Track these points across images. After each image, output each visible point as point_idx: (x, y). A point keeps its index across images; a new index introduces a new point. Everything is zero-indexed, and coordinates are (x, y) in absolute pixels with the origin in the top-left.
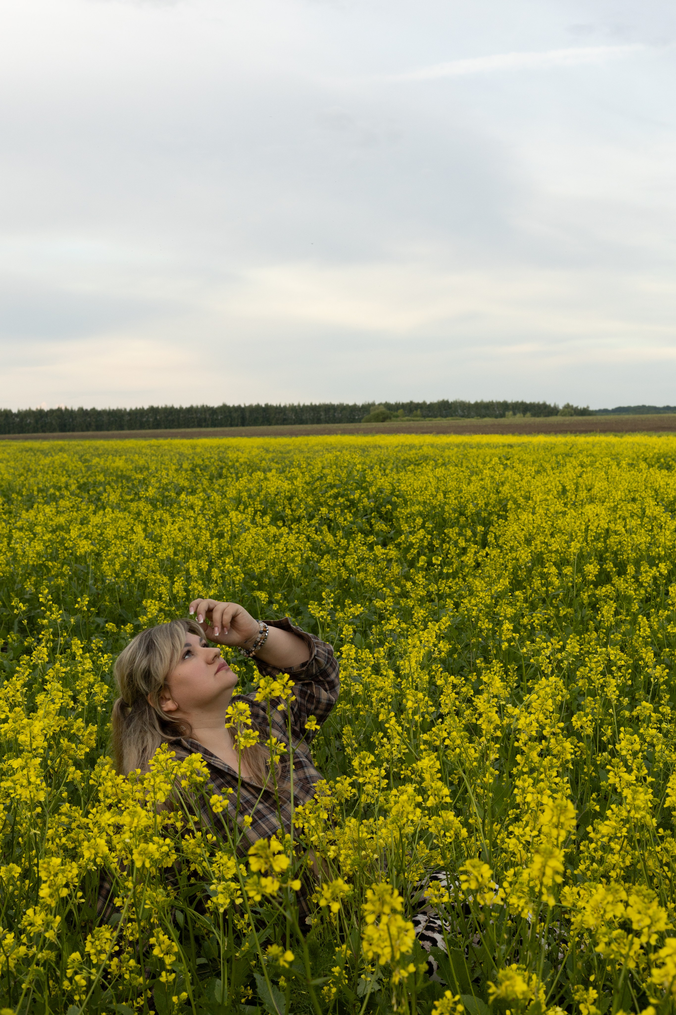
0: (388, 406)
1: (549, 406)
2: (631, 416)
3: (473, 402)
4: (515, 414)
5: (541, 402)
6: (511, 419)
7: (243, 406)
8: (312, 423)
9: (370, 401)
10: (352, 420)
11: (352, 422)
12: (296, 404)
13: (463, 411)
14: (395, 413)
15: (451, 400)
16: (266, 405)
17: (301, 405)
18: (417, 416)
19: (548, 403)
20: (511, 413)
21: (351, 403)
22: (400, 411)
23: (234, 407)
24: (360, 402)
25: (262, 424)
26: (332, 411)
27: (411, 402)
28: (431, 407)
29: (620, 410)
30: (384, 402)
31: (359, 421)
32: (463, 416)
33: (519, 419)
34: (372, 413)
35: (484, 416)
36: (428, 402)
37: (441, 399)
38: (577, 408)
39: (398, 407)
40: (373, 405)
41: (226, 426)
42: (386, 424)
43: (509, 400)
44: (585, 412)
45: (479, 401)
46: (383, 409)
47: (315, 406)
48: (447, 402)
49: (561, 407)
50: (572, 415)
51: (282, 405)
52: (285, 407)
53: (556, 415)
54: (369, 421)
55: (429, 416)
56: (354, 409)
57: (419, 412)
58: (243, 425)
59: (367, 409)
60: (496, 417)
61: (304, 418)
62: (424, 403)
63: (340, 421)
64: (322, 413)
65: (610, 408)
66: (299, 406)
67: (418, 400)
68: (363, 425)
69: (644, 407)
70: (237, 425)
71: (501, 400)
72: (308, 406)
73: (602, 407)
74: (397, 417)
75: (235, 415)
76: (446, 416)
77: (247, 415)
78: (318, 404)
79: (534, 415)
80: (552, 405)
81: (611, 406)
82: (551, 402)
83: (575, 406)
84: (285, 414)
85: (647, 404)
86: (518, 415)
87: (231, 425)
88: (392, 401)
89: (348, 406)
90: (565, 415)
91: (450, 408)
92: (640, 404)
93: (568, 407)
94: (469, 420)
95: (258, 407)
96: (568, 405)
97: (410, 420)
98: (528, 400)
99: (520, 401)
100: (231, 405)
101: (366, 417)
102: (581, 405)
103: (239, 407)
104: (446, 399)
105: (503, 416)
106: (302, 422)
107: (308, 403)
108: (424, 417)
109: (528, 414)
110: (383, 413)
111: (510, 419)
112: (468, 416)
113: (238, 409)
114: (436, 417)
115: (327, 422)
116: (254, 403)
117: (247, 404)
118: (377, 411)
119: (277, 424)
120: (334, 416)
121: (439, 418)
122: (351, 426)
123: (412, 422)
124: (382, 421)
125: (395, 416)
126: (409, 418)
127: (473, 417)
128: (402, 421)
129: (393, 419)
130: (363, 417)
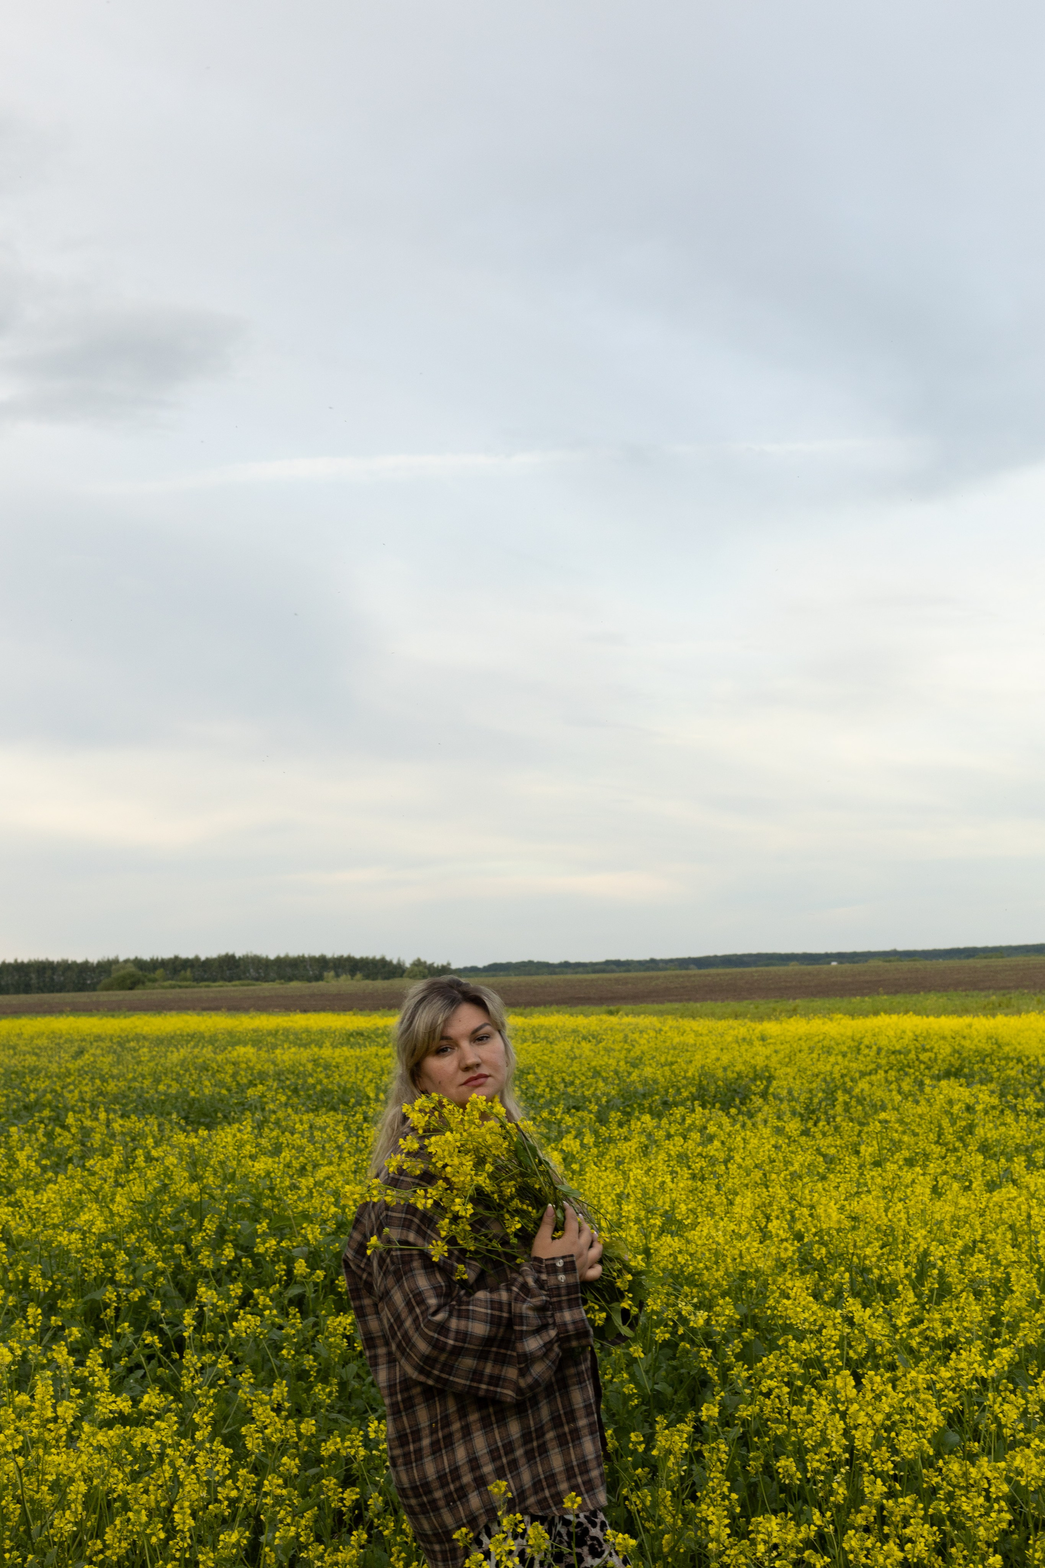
0: (138, 963)
1: (391, 963)
2: (514, 979)
3: (272, 957)
4: (337, 976)
5: (378, 957)
6: (334, 982)
8: (17, 992)
9: (112, 957)
10: (81, 987)
11: (80, 990)
13: (257, 971)
14: (152, 976)
15: (239, 954)
18: (185, 979)
19: (388, 958)
20: (332, 973)
21: (80, 960)
22: (160, 972)
24: (94, 957)
26: (49, 973)
27: (176, 958)
28: (208, 963)
29: (495, 969)
30: (132, 957)
31: (93, 988)
32: (257, 979)
33: (346, 983)
34: (114, 975)
35: (290, 979)
36: (203, 958)
37: (223, 953)
38: (431, 965)
39: (155, 965)
40: (116, 962)
42: (137, 994)
43: (329, 955)
45: (282, 955)
46: (132, 969)
47: (22, 964)
48: (233, 957)
49: (408, 963)
53: (401, 976)
54: (108, 988)
55: (203, 980)
56: (84, 968)
57: (188, 973)
59: (106, 967)
60: (309, 980)
61: (3, 983)
62: (197, 959)
63: (61, 988)
64: (33, 976)
67: (187, 953)
68: (99, 995)
69: (531, 963)
71: (317, 954)
72: (10, 965)
73: (469, 964)
74: (154, 980)
76: (230, 980)
78: (26, 960)
79: (367, 977)
80: (395, 962)
81: (481, 963)
82: (393, 957)
83: (429, 962)
85: (536, 959)
86: (343, 977)
88: (146, 956)
89: (74, 964)
90: (413, 976)
91: (238, 967)
92: (526, 959)
93: (418, 963)
94: (266, 985)
96: (419, 960)
97: (173, 987)
98: (357, 955)
99: (345, 955)
101: (105, 981)
102: (438, 961)
104: (231, 953)
105: (319, 978)
107: (10, 960)
108: (196, 980)
109: (359, 976)
110: (131, 975)
111: (333, 984)
112: (266, 979)
114: (215, 981)
115: (41, 990)
118: (122, 972)
120: (52, 979)
121: (220, 983)
122: (82, 997)
123: (178, 990)
124: (131, 989)
125: (150, 980)
126: (173, 982)
127: (273, 981)
128: (163, 987)
129: (148, 984)
130: (98, 983)
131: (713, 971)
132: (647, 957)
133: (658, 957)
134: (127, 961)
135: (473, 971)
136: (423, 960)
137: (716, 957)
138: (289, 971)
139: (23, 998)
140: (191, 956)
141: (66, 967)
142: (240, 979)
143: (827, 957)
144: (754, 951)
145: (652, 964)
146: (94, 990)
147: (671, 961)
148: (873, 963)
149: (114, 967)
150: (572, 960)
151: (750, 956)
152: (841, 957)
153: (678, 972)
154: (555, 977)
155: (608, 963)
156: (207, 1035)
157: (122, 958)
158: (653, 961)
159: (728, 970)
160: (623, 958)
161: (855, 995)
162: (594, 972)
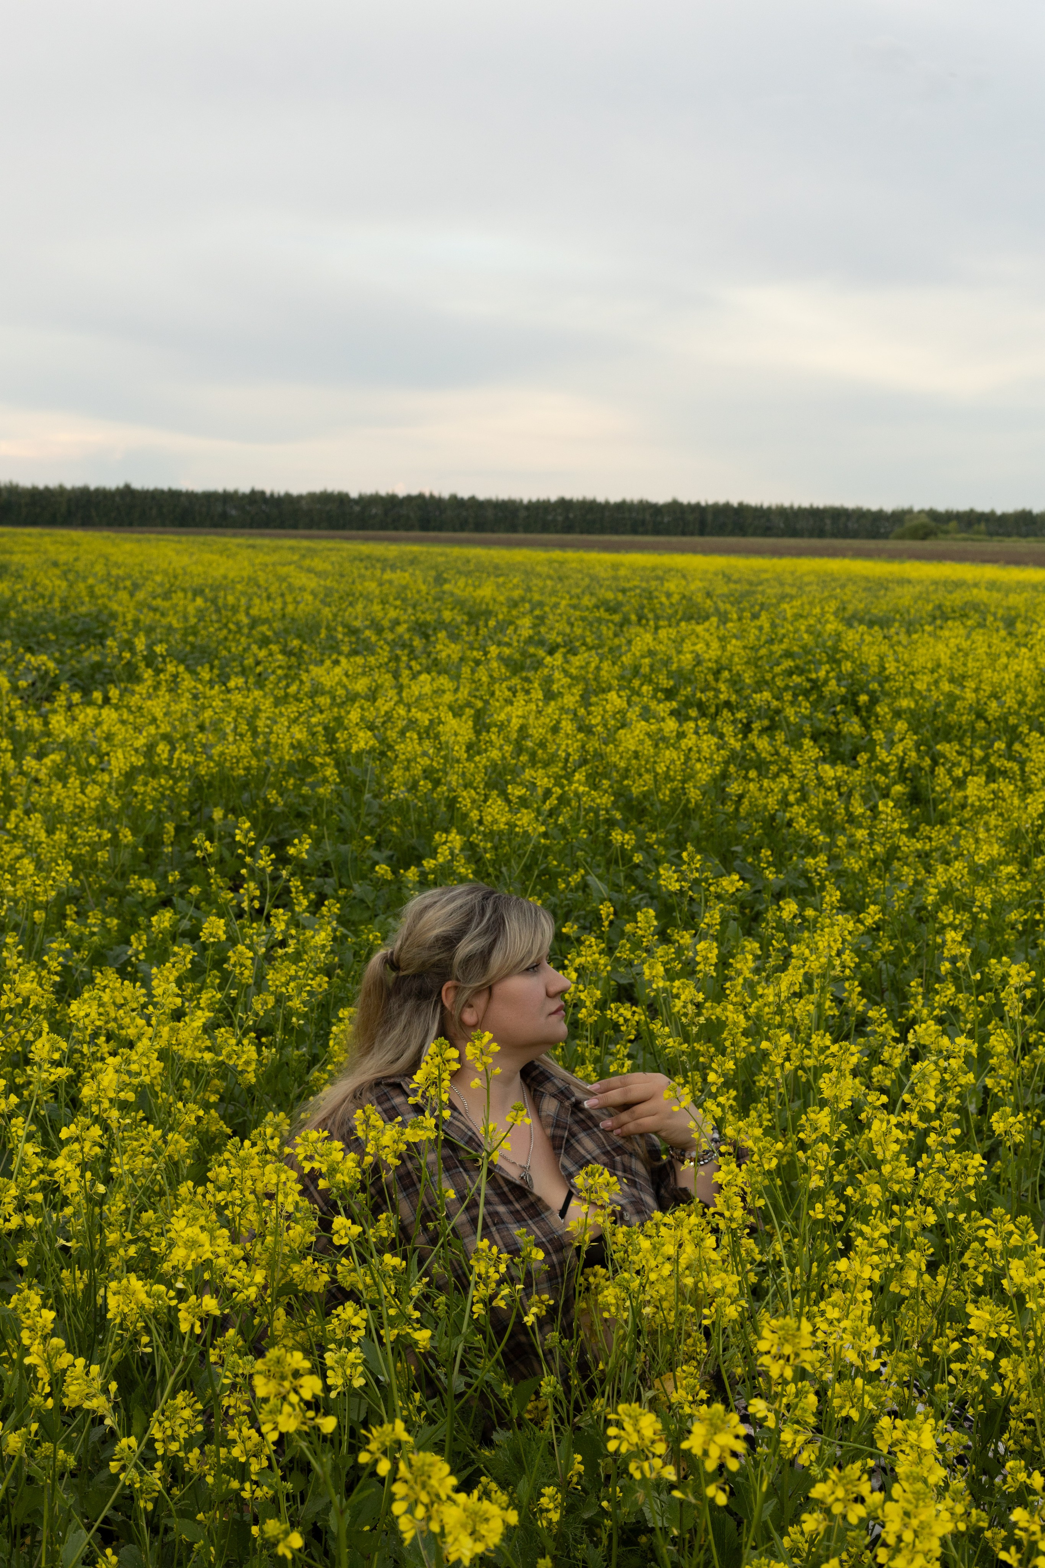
0: (933, 515)
7: (703, 503)
8: (811, 535)
9: (906, 506)
10: (875, 535)
11: (874, 538)
12: (787, 504)
14: (945, 527)
15: (1036, 510)
16: (741, 505)
17: (796, 506)
18: (978, 533)
21: (875, 508)
22: (953, 525)
23: (689, 505)
24: (889, 507)
25: (732, 533)
26: (843, 519)
27: (972, 511)
28: (1004, 519)
30: (927, 508)
31: (886, 536)
34: (908, 524)
36: (999, 512)
37: (1020, 508)
39: (950, 517)
40: (910, 512)
41: (675, 534)
42: (928, 544)
46: (925, 520)
47: (818, 509)
48: (1030, 513)
51: (765, 506)
52: (769, 509)
54: (901, 537)
55: (998, 534)
56: (879, 517)
57: (983, 527)
58: (702, 533)
59: (899, 517)
61: (798, 527)
62: (993, 513)
63: (855, 535)
64: (828, 522)
66: (792, 508)
67: (983, 506)
68: (891, 544)
70: (692, 534)
72: (805, 509)
74: (947, 532)
75: (690, 517)
76: (1026, 535)
77: (710, 518)
78: (821, 506)
84: (768, 520)
87: (684, 533)
89: (869, 511)
91: (1034, 523)
95: (727, 507)
97: (967, 540)
100: (686, 502)
101: (898, 530)
103: (698, 506)
104: (1028, 508)
106: (794, 533)
107: (806, 504)
108: (991, 534)
110: (924, 526)
113: (696, 508)
114: (1009, 535)
115: (834, 535)
116: (722, 501)
117: (711, 502)
118: (916, 522)
119: (754, 534)
120: (847, 526)
121: (1014, 539)
122: (871, 544)
123: (969, 543)
124: (923, 539)
125: (943, 532)
126: (966, 535)
128: (955, 539)
129: (941, 535)
130: (891, 532)
134: (921, 512)
139: (816, 542)
140: (987, 510)
141: (861, 514)
142: (1036, 535)
146: (886, 538)
149: (908, 517)
157: (916, 508)
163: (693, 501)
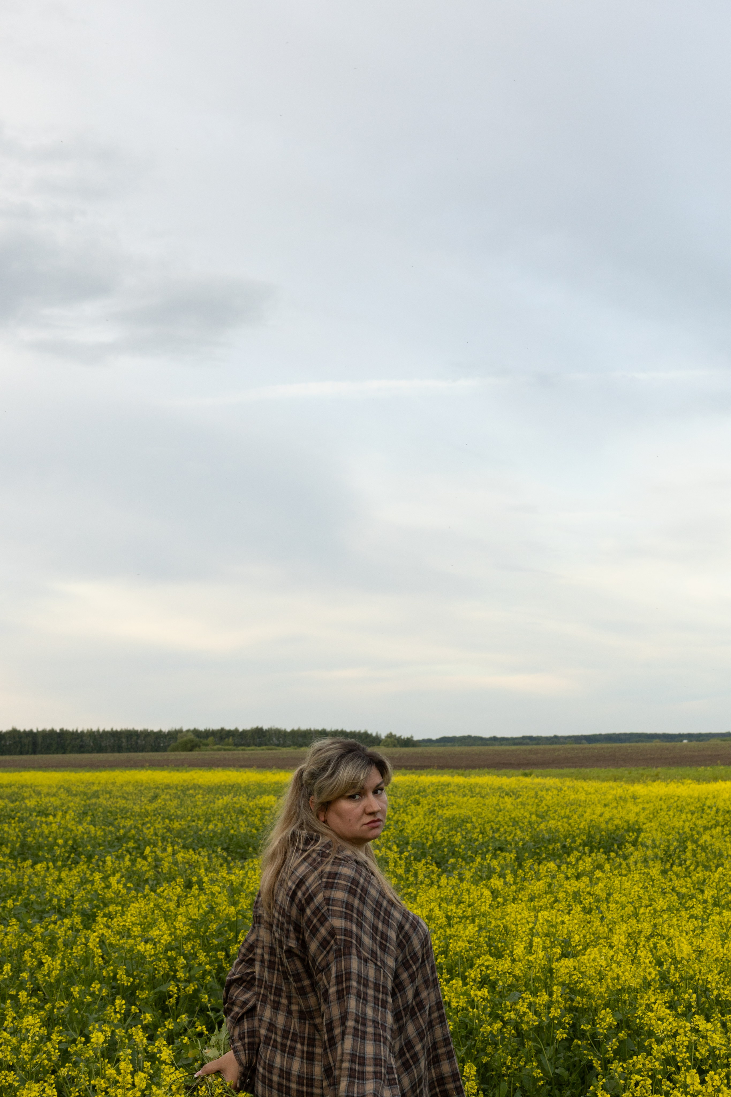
0: (196, 733)
1: (371, 735)
2: (457, 749)
3: (289, 730)
5: (362, 731)
7: (35, 730)
8: (113, 751)
9: (178, 727)
10: (156, 749)
11: (156, 751)
12: (95, 729)
13: (278, 739)
14: (205, 741)
15: (265, 727)
16: (62, 730)
17: (101, 730)
18: (228, 744)
19: (369, 732)
21: (156, 729)
22: (211, 739)
23: (25, 731)
24: (166, 728)
25: (56, 752)
26: (134, 738)
27: (222, 730)
28: (244, 733)
29: (444, 741)
30: (192, 728)
31: (165, 749)
32: (278, 745)
34: (179, 741)
35: (301, 746)
36: (241, 729)
37: (254, 726)
38: (400, 738)
39: (208, 734)
40: (180, 731)
41: (15, 754)
42: (194, 754)
43: (329, 729)
44: (408, 743)
45: (296, 728)
46: (192, 737)
47: (117, 731)
48: (261, 729)
49: (383, 736)
50: (395, 746)
51: (79, 730)
52: (82, 732)
53: (379, 744)
54: (175, 750)
55: (241, 745)
56: (159, 735)
57: (231, 740)
58: (34, 752)
59: (174, 735)
61: (103, 744)
62: (236, 730)
63: (142, 749)
64: (124, 740)
65: (434, 738)
66: (98, 731)
67: (230, 726)
68: (171, 755)
69: (469, 737)
70: (27, 753)
72: (108, 732)
73: (426, 737)
74: (207, 745)
75: (26, 741)
76: (260, 745)
77: (40, 740)
78: (119, 729)
80: (374, 734)
81: (435, 736)
82: (373, 731)
83: (398, 735)
84: (82, 741)
85: (473, 734)
87: (21, 753)
88: (202, 728)
89: (152, 732)
90: (387, 746)
91: (265, 736)
92: (466, 734)
93: (390, 736)
94: (284, 750)
95: (52, 732)
96: (391, 734)
97: (219, 750)
98: (348, 729)
99: (340, 729)
100: (22, 730)
101: (173, 745)
102: (404, 734)
103: (31, 732)
104: (260, 726)
107: (108, 729)
108: (236, 745)
110: (191, 741)
112: (284, 745)
113: (30, 734)
114: (249, 746)
115: (129, 750)
116: (48, 728)
117: (40, 729)
118: (185, 739)
119: (72, 752)
120: (137, 743)
121: (253, 748)
122: (157, 756)
123: (223, 752)
124: (191, 750)
125: (204, 745)
126: (220, 746)
127: (289, 746)
128: (213, 750)
129: (202, 747)
130: (169, 745)
131: (598, 745)
132: (552, 734)
133: (560, 734)
134: (188, 731)
135: (429, 742)
136: (394, 733)
137: (600, 735)
138: (300, 739)
139: (117, 756)
140: (232, 728)
141: (146, 734)
142: (266, 745)
143: (680, 737)
144: (628, 731)
145: (555, 740)
146: (165, 751)
147: (569, 737)
148: (713, 742)
149: (179, 735)
150: (499, 735)
151: (625, 734)
152: (690, 737)
153: (574, 746)
154: (486, 748)
155: (524, 738)
156: (243, 785)
157: (185, 729)
158: (556, 737)
159: (610, 745)
160: (535, 734)
161: (700, 766)
162: (515, 744)
163: (28, 729)
